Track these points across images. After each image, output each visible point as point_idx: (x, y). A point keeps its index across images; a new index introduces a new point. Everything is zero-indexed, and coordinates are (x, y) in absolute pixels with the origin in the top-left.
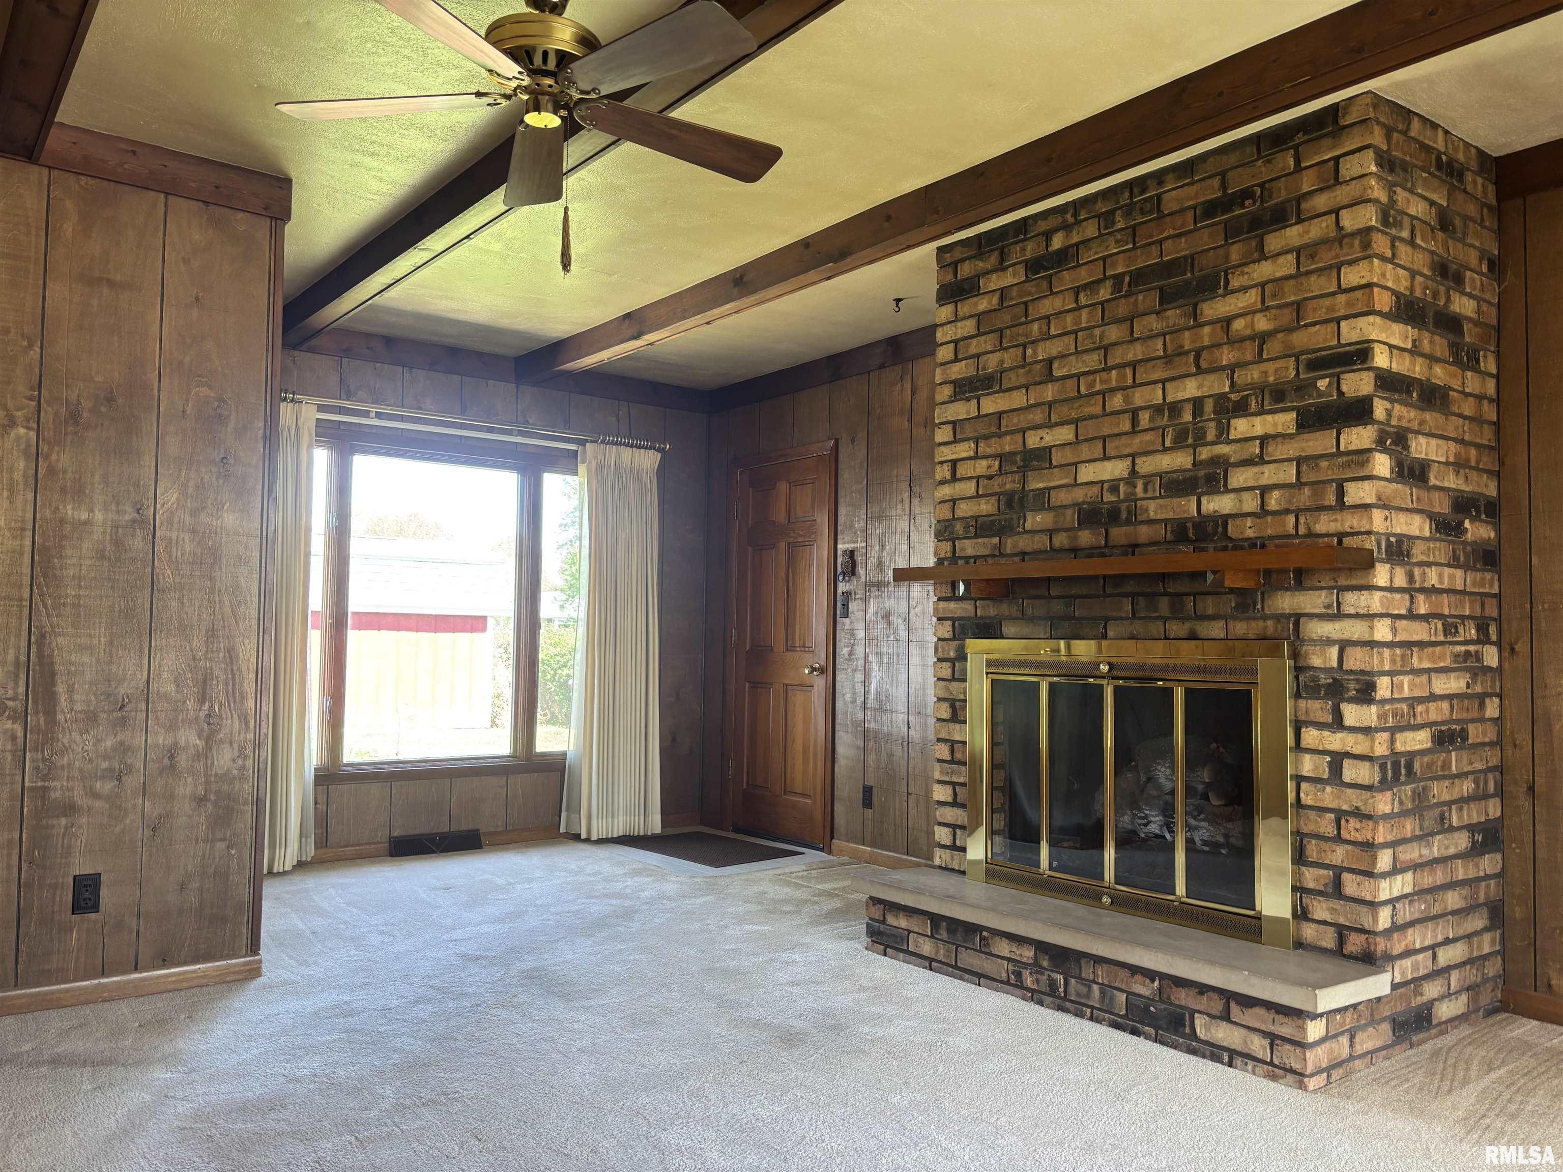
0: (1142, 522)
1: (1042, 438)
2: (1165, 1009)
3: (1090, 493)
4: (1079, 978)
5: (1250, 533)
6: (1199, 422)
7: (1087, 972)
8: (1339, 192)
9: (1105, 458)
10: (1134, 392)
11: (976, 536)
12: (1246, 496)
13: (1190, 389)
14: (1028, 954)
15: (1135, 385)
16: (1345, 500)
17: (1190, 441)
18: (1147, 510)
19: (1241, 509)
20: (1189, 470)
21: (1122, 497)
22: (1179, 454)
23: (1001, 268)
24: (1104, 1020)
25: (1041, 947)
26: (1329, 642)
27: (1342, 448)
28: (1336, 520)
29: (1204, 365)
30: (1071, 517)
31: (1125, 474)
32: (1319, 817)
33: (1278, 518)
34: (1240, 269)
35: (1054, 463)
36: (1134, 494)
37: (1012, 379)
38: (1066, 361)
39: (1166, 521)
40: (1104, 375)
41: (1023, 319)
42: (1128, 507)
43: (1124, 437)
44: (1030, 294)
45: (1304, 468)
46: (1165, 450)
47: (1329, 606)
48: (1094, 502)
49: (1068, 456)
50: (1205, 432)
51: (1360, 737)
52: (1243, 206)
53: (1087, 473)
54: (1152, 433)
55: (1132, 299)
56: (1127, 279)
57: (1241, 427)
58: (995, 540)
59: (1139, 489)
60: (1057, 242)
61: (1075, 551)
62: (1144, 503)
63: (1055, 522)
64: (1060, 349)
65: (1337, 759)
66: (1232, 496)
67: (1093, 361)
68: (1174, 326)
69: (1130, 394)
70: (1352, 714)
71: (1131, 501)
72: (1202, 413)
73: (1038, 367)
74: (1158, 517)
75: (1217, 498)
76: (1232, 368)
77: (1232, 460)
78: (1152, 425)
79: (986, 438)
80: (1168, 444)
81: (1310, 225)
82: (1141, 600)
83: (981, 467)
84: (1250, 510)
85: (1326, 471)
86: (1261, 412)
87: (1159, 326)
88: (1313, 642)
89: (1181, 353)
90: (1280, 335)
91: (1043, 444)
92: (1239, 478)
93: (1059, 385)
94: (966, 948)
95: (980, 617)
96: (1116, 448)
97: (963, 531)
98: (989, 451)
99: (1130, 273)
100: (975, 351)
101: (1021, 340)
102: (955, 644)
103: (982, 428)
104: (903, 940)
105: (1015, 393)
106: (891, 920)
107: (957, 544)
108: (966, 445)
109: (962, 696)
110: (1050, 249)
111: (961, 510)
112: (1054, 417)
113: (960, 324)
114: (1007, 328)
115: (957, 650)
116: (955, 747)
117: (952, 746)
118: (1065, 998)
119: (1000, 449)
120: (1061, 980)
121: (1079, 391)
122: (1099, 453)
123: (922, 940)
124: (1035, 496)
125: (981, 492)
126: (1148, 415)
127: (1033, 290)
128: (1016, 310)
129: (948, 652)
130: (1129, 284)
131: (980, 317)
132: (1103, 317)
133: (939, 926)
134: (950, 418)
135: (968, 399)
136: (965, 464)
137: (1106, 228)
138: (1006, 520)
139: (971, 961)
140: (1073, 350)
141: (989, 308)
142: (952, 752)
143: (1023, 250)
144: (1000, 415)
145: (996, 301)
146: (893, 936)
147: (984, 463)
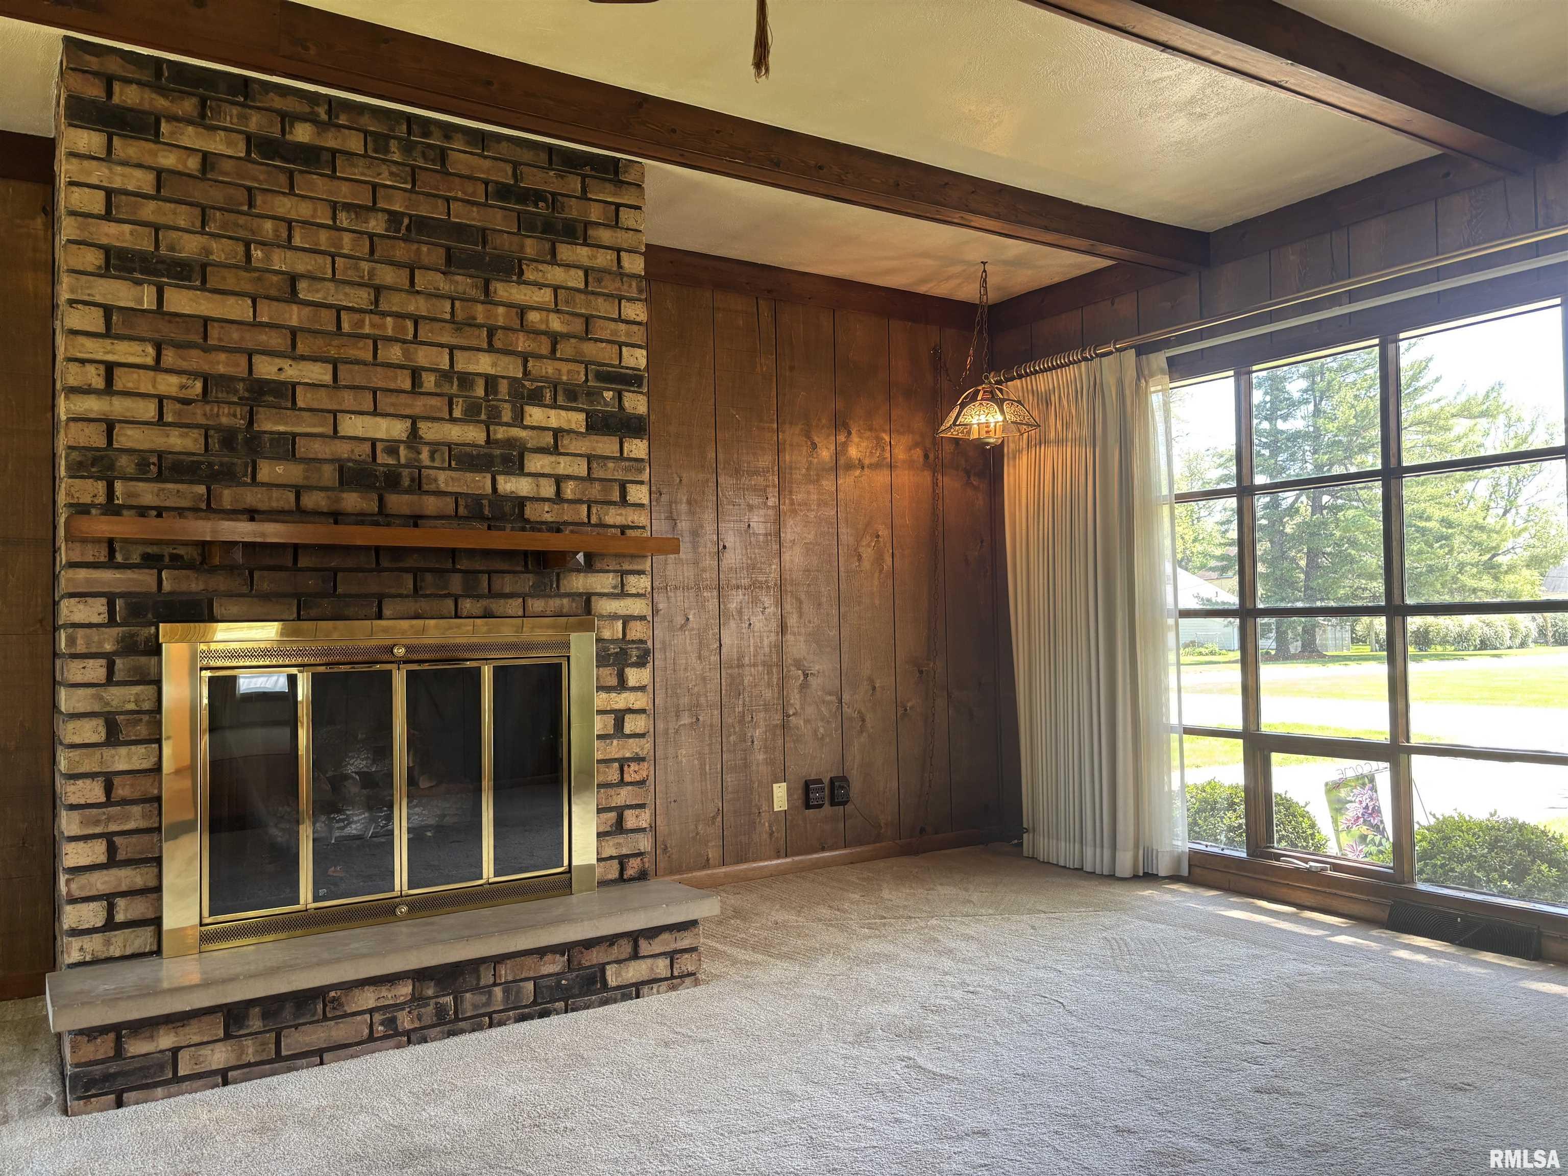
0: (427, 492)
1: (280, 369)
2: (577, 976)
3: (357, 451)
4: (477, 989)
5: (548, 517)
6: (493, 400)
7: (487, 978)
8: (619, 235)
9: (375, 413)
10: (416, 349)
11: (160, 478)
12: (543, 481)
13: (484, 364)
14: (405, 990)
15: (415, 340)
16: (628, 498)
17: (483, 417)
18: (436, 480)
19: (538, 493)
20: (481, 446)
21: (402, 461)
22: (471, 428)
23: (201, 120)
24: (509, 1018)
25: (420, 975)
26: (614, 617)
27: (625, 455)
28: (621, 515)
29: (498, 344)
30: (329, 474)
31: (404, 437)
32: (608, 767)
33: (573, 506)
34: (535, 264)
35: (300, 403)
36: (419, 461)
37: (231, 281)
38: (319, 285)
39: (457, 496)
40: (376, 319)
41: (245, 208)
42: (411, 473)
43: (403, 396)
44: (255, 179)
45: (594, 465)
46: (452, 420)
47: (615, 587)
48: (364, 462)
49: (323, 400)
50: (500, 412)
51: (639, 694)
52: (537, 206)
53: (353, 426)
54: (439, 398)
55: (415, 246)
56: (406, 221)
57: (535, 415)
58: (201, 489)
59: (425, 456)
60: (303, 133)
61: (336, 517)
62: (431, 472)
63: (306, 478)
64: (310, 268)
65: (619, 716)
66: (529, 479)
67: (361, 297)
68: (464, 293)
69: (411, 350)
70: (634, 676)
71: (416, 467)
72: (496, 393)
73: (275, 278)
74: (450, 489)
75: (513, 479)
76: (525, 358)
77: (529, 446)
78: (438, 391)
79: (179, 346)
80: (457, 413)
81: (598, 252)
82: (429, 577)
83: (169, 384)
84: (547, 496)
85: (612, 471)
86: (554, 406)
87: (447, 288)
88: (601, 617)
89: (471, 323)
90: (573, 341)
91: (282, 377)
92: (536, 463)
93: (307, 311)
94: (296, 1027)
95: (170, 593)
96: (393, 405)
97: (131, 469)
98: (184, 365)
99: (410, 216)
100: (151, 218)
101: (242, 234)
102: (115, 631)
103: (168, 331)
104: (161, 1067)
105: (231, 300)
106: (137, 1047)
107: (118, 486)
108: (136, 347)
109: (132, 706)
110: (288, 137)
111: (128, 437)
112: (301, 348)
113: (119, 169)
114: (214, 208)
115: (121, 640)
116: (117, 781)
117: (109, 781)
118: (457, 1019)
119: (206, 368)
120: (449, 1000)
121: (339, 326)
122: (368, 405)
123: (206, 1051)
124: (271, 440)
125: (169, 418)
126: (432, 379)
127: (261, 177)
128: (232, 191)
129: (100, 643)
130: (408, 228)
131: (160, 174)
132: (372, 251)
133: (246, 1017)
134: (98, 299)
135: (138, 283)
136: (135, 375)
137: (376, 151)
138: (221, 464)
139: (307, 1039)
140: (329, 275)
141: (180, 168)
142: (109, 789)
143: (244, 118)
144: (206, 321)
145: (193, 164)
146: (141, 1069)
147: (174, 380)
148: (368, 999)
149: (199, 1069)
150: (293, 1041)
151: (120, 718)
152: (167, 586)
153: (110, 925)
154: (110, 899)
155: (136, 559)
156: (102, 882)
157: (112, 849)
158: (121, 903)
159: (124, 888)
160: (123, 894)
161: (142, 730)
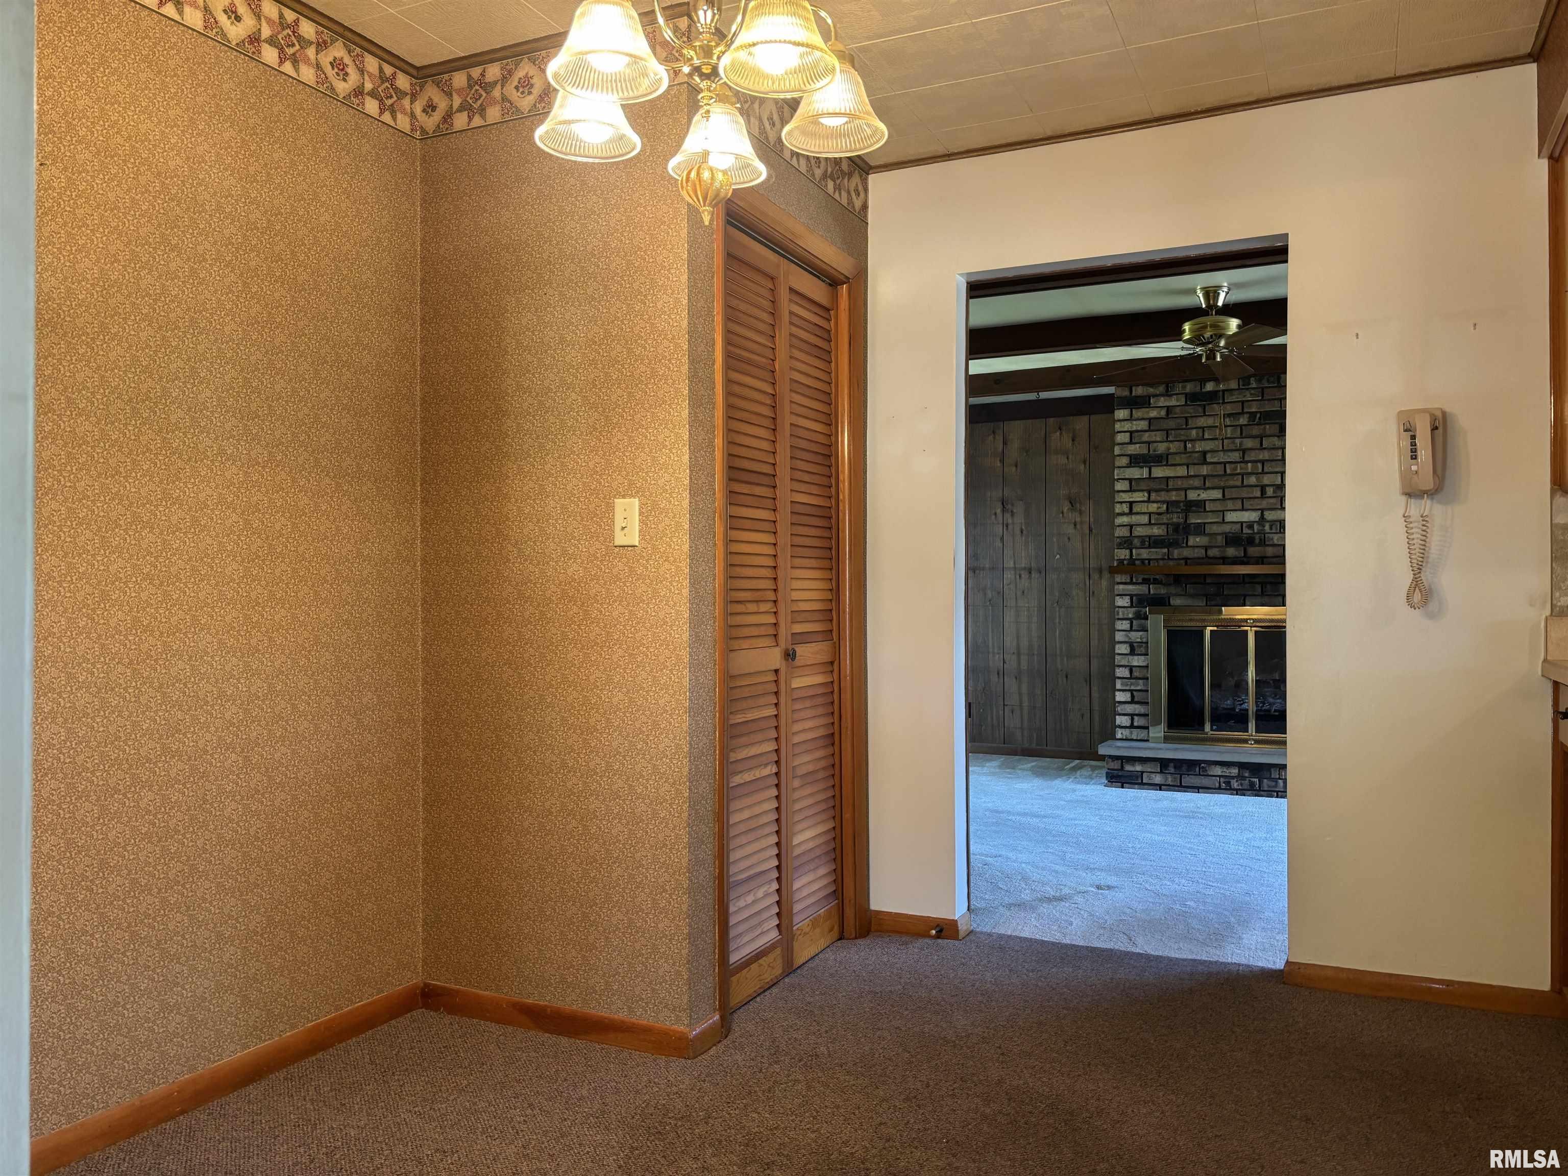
0: (1268, 545)
1: (1199, 495)
3: (1234, 528)
4: (1270, 779)
9: (1243, 509)
10: (1263, 476)
11: (1149, 547)
14: (1234, 771)
15: (1263, 472)
18: (1272, 539)
21: (1256, 531)
23: (1167, 394)
25: (1242, 766)
30: (1220, 540)
31: (1257, 519)
35: (1207, 509)
36: (1264, 530)
37: (1178, 459)
38: (1216, 454)
40: (1243, 465)
41: (1184, 426)
42: (1259, 537)
43: (1256, 500)
44: (1189, 413)
48: (1237, 533)
49: (1218, 506)
53: (1231, 517)
55: (1262, 427)
56: (1258, 415)
58: (1165, 550)
59: (1267, 528)
61: (1224, 561)
62: (1271, 536)
63: (1209, 542)
64: (1212, 447)
67: (1235, 456)
69: (1261, 477)
71: (1262, 534)
73: (1196, 455)
79: (1157, 491)
82: (1269, 586)
83: (1153, 507)
91: (1199, 498)
93: (1210, 467)
94: (1188, 775)
95: (1154, 594)
96: (1251, 505)
97: (1138, 544)
98: (1159, 499)
99: (1261, 412)
100: (1147, 440)
101: (1183, 438)
102: (1134, 609)
103: (1153, 485)
104: (1137, 777)
105: (1178, 468)
106: (1128, 768)
107: (1134, 551)
108: (1141, 494)
109: (1139, 640)
110: (1203, 390)
111: (1139, 531)
112: (1207, 484)
113: (1135, 422)
114: (1172, 429)
115: (1135, 613)
116: (1134, 669)
117: (1131, 669)
118: (1260, 790)
119: (1168, 499)
120: (1256, 780)
121: (1225, 471)
122: (1239, 506)
123: (1153, 776)
124: (1194, 527)
125: (1153, 522)
126: (1272, 489)
127: (1192, 411)
128: (1179, 421)
129: (1128, 614)
130: (1260, 418)
131: (1150, 420)
132: (1241, 433)
133: (1168, 766)
134: (1127, 477)
135: (1142, 467)
136: (1140, 505)
137: (1243, 385)
138: (1173, 539)
139: (1192, 781)
140: (1221, 448)
141: (1158, 416)
142: (1131, 672)
143: (1184, 387)
144: (1168, 478)
145: (1163, 413)
146: (1130, 776)
147: (1155, 505)
148: (1218, 771)
149: (1150, 782)
150: (1188, 780)
151: (1135, 644)
152: (1152, 592)
153: (1132, 726)
154: (1132, 716)
155: (1140, 580)
156: (1129, 708)
157: (1133, 696)
158: (1136, 718)
159: (1137, 712)
160: (1137, 715)
161: (1143, 650)
